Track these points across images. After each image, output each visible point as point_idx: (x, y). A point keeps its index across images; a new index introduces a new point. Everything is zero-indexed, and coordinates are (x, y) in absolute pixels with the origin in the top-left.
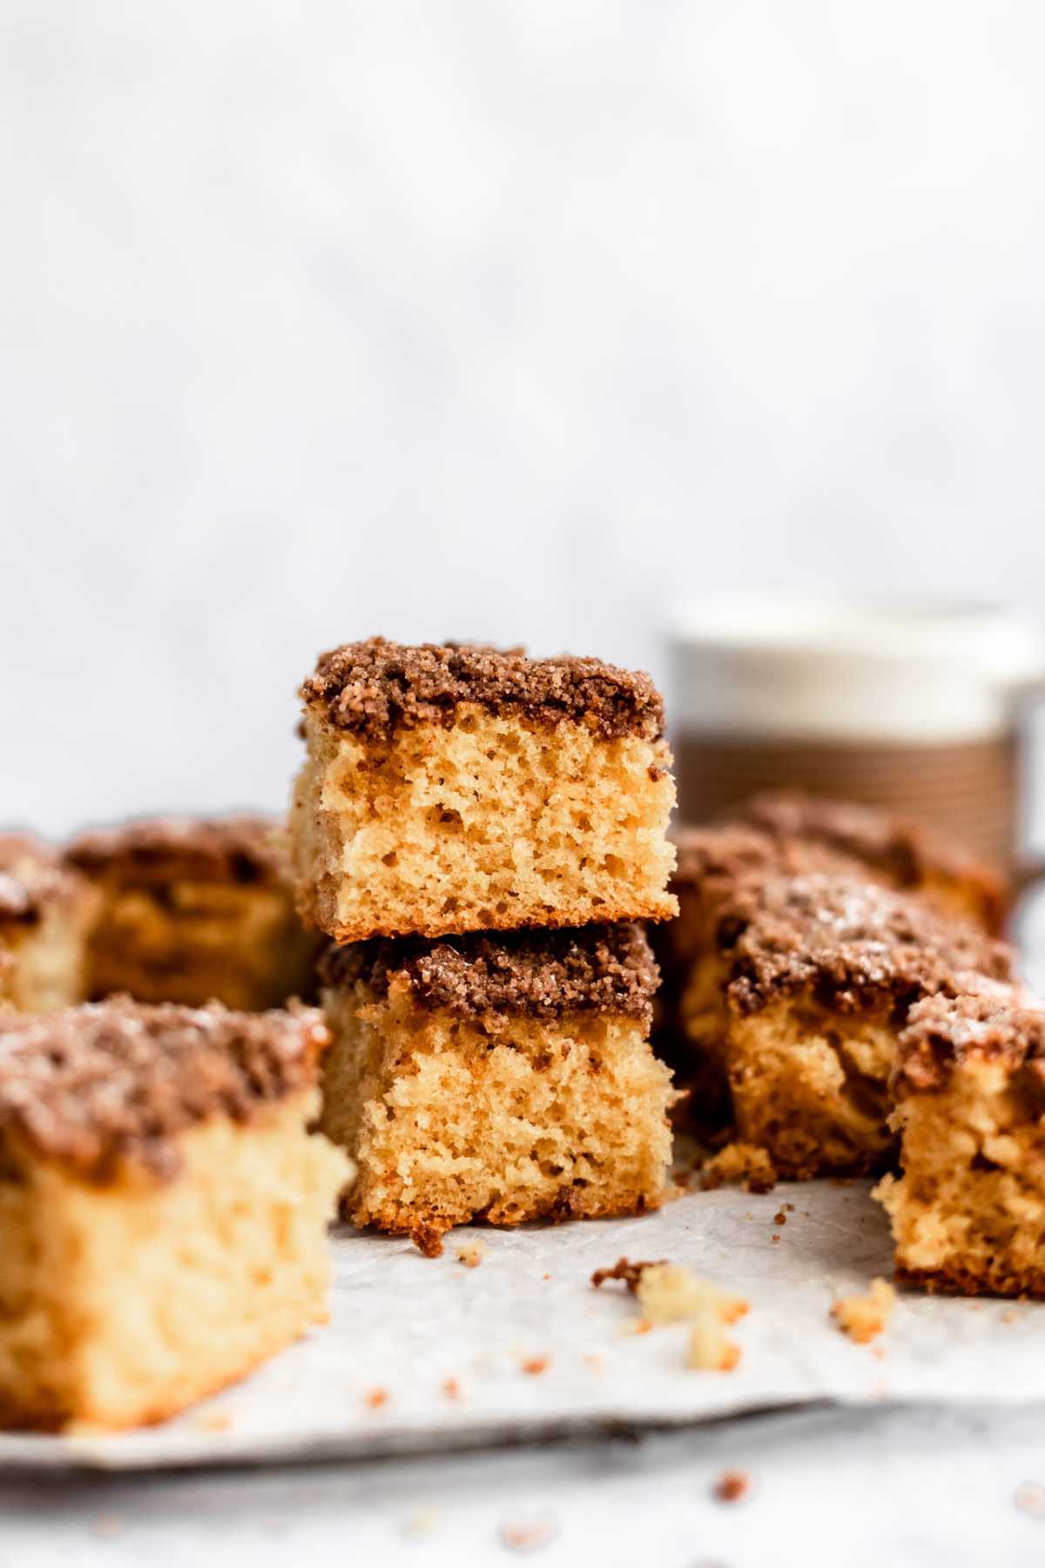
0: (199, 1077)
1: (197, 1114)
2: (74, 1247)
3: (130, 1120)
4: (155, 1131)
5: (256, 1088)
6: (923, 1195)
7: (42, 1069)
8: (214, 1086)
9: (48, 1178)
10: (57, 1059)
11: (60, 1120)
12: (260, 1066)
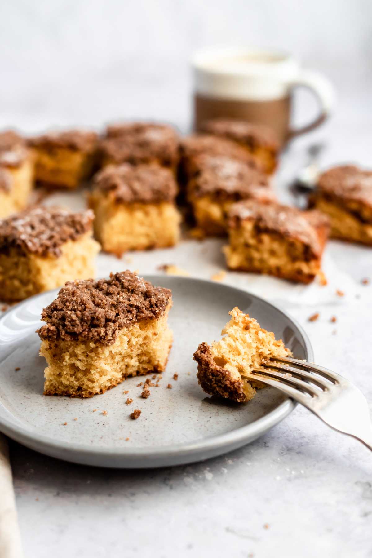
0: (64, 232)
1: (64, 241)
2: (38, 271)
3: (48, 243)
4: (55, 245)
5: (77, 232)
6: (234, 249)
7: (29, 230)
8: (68, 233)
9: (32, 257)
10: (33, 228)
11: (34, 244)
12: (78, 227)
